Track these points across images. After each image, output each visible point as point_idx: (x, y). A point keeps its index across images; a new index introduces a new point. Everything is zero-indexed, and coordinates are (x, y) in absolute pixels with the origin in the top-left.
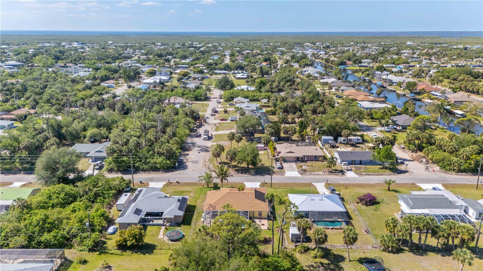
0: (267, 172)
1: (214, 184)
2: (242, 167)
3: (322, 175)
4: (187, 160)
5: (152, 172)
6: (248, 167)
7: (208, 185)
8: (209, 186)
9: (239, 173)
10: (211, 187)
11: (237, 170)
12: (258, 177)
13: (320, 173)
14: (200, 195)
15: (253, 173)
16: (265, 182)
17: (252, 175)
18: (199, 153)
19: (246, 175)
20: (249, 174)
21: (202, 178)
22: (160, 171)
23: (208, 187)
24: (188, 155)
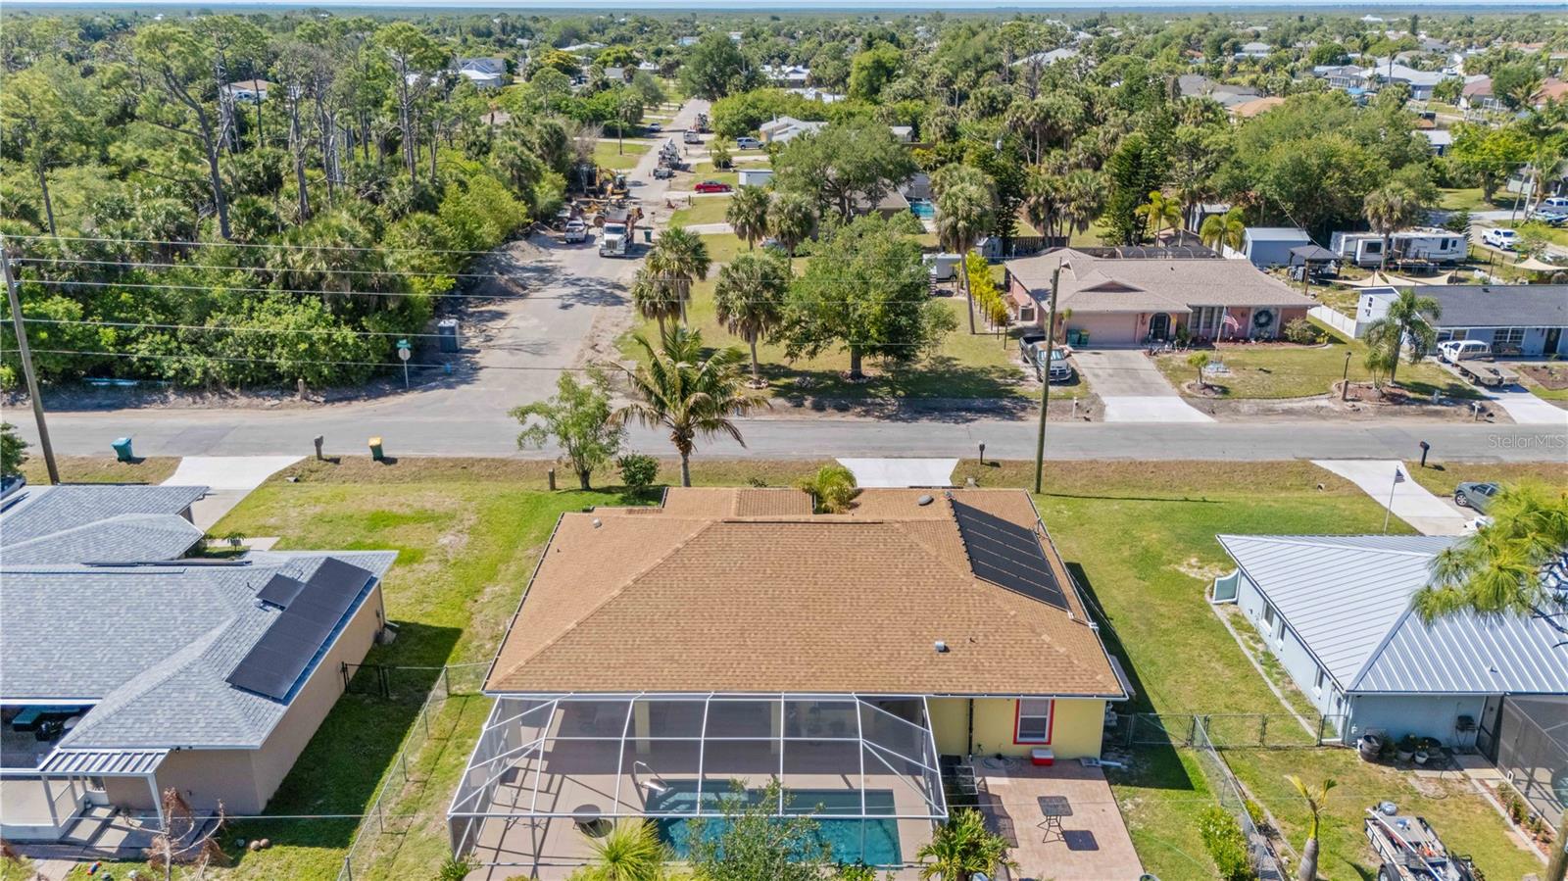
0: (978, 403)
1: (625, 463)
2: (821, 376)
3: (1341, 415)
4: (489, 339)
5: (243, 400)
6: (857, 374)
7: (585, 475)
8: (593, 484)
9: (800, 405)
10: (608, 490)
11: (788, 388)
12: (929, 428)
13: (1323, 402)
14: (512, 544)
15: (892, 405)
16: (988, 457)
17: (888, 417)
18: (565, 307)
19: (849, 417)
20: (867, 413)
21: (542, 422)
22: (292, 388)
23: (587, 488)
24: (500, 315)
